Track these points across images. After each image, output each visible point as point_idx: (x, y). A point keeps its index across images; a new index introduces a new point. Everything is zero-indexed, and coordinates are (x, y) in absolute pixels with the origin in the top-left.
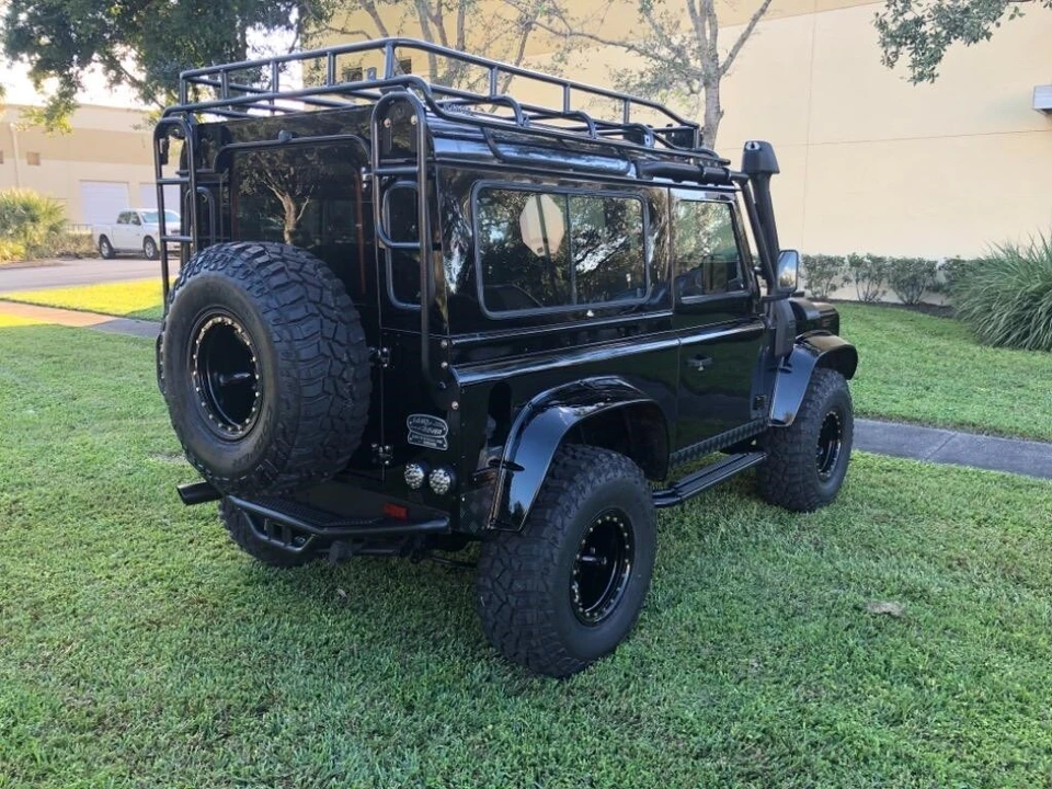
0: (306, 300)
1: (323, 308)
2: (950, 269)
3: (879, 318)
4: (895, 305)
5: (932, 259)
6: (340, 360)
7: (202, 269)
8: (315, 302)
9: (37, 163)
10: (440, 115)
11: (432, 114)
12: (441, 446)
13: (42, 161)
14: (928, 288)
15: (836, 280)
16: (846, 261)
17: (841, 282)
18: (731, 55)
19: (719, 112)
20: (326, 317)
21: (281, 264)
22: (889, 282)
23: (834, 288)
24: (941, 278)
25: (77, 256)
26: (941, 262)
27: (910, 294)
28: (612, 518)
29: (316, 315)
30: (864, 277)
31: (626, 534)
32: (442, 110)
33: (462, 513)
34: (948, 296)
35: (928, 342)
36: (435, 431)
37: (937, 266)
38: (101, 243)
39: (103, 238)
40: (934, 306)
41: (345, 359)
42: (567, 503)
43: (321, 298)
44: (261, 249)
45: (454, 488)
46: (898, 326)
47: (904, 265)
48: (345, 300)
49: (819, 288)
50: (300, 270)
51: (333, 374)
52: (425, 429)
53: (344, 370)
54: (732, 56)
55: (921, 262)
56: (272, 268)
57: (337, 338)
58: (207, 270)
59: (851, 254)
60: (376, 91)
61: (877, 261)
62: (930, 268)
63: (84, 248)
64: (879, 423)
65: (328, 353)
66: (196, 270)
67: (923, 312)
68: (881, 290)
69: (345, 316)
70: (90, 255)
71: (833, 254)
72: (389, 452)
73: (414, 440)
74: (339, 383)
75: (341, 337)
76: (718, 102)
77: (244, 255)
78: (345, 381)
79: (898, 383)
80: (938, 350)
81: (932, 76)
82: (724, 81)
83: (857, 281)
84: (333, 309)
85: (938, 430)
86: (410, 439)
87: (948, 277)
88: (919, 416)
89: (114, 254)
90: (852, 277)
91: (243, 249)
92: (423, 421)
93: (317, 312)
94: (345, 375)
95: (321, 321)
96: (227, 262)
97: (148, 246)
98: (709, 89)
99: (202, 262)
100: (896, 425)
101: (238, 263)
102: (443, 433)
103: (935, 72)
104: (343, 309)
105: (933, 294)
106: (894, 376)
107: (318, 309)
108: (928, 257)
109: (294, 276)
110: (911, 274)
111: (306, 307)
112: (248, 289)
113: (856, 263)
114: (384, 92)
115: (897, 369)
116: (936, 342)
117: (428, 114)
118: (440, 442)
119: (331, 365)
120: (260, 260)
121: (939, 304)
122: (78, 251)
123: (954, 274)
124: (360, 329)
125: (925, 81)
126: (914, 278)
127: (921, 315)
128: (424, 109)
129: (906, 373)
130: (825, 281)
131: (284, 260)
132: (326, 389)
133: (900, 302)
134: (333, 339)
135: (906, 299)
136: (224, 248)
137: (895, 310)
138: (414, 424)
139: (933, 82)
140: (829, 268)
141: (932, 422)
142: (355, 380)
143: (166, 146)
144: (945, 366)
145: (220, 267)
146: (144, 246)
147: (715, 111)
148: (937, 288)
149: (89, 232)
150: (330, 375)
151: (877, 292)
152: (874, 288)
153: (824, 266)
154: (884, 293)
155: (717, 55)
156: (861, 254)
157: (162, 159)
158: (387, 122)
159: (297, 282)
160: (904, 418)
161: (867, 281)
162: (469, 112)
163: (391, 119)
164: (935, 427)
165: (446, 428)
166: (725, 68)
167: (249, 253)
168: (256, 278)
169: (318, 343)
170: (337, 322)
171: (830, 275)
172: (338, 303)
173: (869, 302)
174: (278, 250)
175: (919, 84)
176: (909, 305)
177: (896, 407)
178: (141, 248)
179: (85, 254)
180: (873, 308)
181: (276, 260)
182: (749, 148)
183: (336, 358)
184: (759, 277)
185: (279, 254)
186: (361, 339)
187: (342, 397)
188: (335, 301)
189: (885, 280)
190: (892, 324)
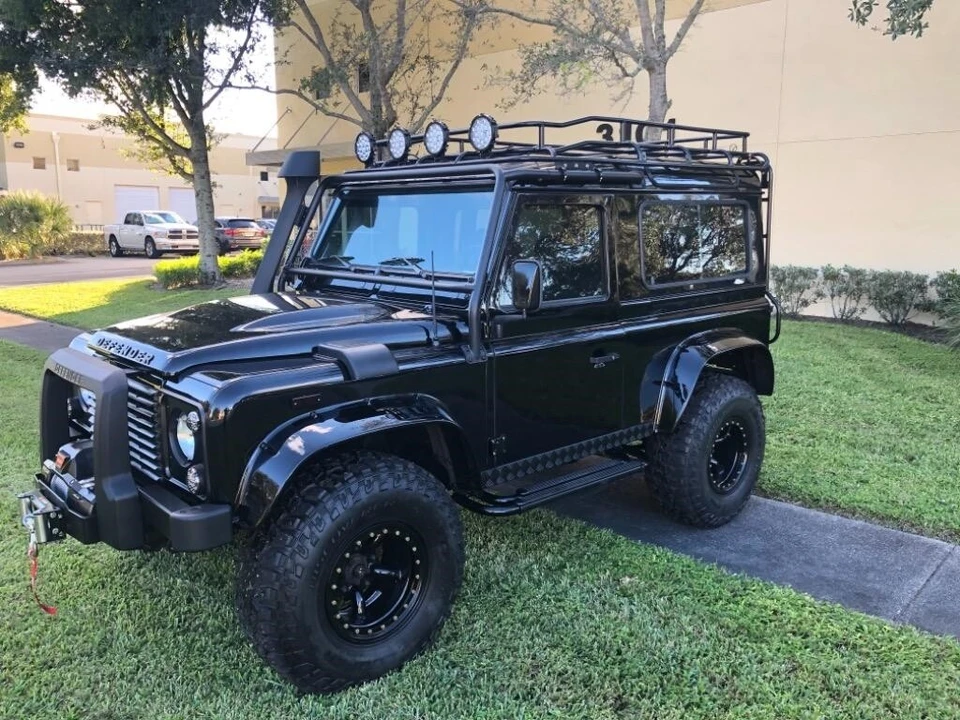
2: (944, 284)
3: (853, 343)
4: (876, 325)
5: (922, 273)
9: (77, 169)
13: (81, 168)
14: (917, 306)
15: (808, 295)
16: (820, 274)
17: (814, 296)
18: (678, 35)
19: (665, 102)
22: (870, 298)
23: (805, 303)
24: (933, 294)
25: (91, 255)
26: (933, 276)
27: (895, 312)
30: (840, 292)
34: (942, 318)
35: (915, 379)
37: (928, 281)
38: (110, 242)
39: (112, 237)
40: (925, 326)
46: (876, 354)
47: (887, 280)
49: (788, 303)
54: (680, 36)
55: (908, 277)
59: (825, 265)
61: (856, 274)
62: (920, 284)
63: (96, 246)
64: (835, 518)
67: (910, 334)
68: (859, 307)
70: (102, 253)
71: (804, 264)
76: (665, 91)
79: (869, 447)
80: (927, 392)
81: (918, 27)
82: (673, 66)
83: (833, 296)
85: (925, 539)
87: (941, 294)
88: (896, 512)
89: (121, 253)
90: (826, 291)
97: (148, 245)
98: (653, 75)
100: (860, 523)
103: (923, 21)
105: (921, 313)
106: (863, 436)
108: (917, 270)
110: (896, 290)
113: (831, 276)
115: (870, 423)
116: (926, 381)
121: (930, 324)
122: (91, 250)
123: (948, 291)
125: (908, 34)
126: (899, 295)
127: (908, 340)
129: (882, 430)
130: (796, 295)
133: (883, 320)
135: (889, 318)
137: (876, 331)
139: (920, 35)
140: (800, 280)
141: (916, 524)
144: (937, 420)
146: (146, 245)
147: (661, 100)
148: (928, 307)
149: (102, 232)
151: (855, 310)
152: (853, 304)
153: (794, 278)
154: (863, 310)
155: (664, 37)
156: (838, 265)
160: (874, 514)
161: (844, 296)
164: (921, 533)
166: (673, 50)
171: (801, 289)
173: (846, 321)
175: (900, 37)
176: (893, 326)
177: (864, 493)
178: (143, 247)
179: (97, 252)
180: (851, 329)
189: (865, 296)
190: (870, 353)
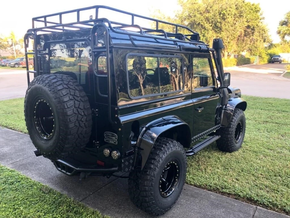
0: (69, 94)
1: (75, 97)
6: (81, 115)
7: (36, 84)
8: (72, 95)
10: (114, 31)
11: (111, 31)
12: (115, 143)
20: (76, 100)
21: (61, 82)
28: (172, 162)
29: (73, 100)
31: (177, 167)
32: (115, 29)
33: (123, 165)
36: (113, 138)
41: (83, 114)
42: (158, 159)
43: (75, 93)
44: (55, 77)
45: (120, 158)
48: (83, 93)
50: (68, 84)
51: (78, 119)
52: (110, 137)
53: (82, 118)
56: (58, 83)
57: (80, 107)
58: (37, 84)
60: (93, 23)
65: (77, 112)
66: (34, 84)
69: (83, 99)
72: (98, 144)
73: (107, 140)
74: (81, 122)
75: (82, 107)
77: (49, 79)
78: (82, 121)
84: (78, 97)
86: (105, 140)
91: (49, 77)
92: (109, 134)
93: (73, 98)
94: (83, 120)
95: (74, 102)
96: (43, 81)
99: (36, 81)
101: (47, 82)
102: (116, 139)
104: (82, 97)
107: (73, 97)
109: (65, 86)
111: (69, 97)
112: (50, 91)
114: (95, 23)
117: (109, 31)
118: (115, 142)
119: (78, 117)
120: (54, 81)
124: (88, 104)
128: (109, 29)
131: (62, 80)
132: (76, 125)
134: (79, 108)
136: (42, 77)
138: (107, 135)
142: (86, 121)
143: (28, 41)
145: (41, 83)
150: (77, 120)
157: (27, 46)
158: (96, 34)
159: (66, 88)
162: (124, 30)
163: (97, 33)
165: (117, 137)
167: (50, 78)
168: (52, 87)
169: (73, 109)
170: (79, 101)
172: (81, 95)
174: (61, 77)
181: (60, 81)
182: (215, 41)
183: (79, 114)
184: (218, 81)
185: (61, 79)
186: (88, 107)
187: (82, 127)
188: (80, 94)
